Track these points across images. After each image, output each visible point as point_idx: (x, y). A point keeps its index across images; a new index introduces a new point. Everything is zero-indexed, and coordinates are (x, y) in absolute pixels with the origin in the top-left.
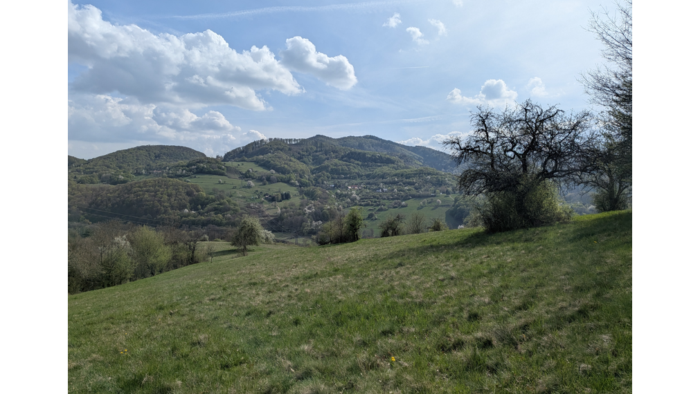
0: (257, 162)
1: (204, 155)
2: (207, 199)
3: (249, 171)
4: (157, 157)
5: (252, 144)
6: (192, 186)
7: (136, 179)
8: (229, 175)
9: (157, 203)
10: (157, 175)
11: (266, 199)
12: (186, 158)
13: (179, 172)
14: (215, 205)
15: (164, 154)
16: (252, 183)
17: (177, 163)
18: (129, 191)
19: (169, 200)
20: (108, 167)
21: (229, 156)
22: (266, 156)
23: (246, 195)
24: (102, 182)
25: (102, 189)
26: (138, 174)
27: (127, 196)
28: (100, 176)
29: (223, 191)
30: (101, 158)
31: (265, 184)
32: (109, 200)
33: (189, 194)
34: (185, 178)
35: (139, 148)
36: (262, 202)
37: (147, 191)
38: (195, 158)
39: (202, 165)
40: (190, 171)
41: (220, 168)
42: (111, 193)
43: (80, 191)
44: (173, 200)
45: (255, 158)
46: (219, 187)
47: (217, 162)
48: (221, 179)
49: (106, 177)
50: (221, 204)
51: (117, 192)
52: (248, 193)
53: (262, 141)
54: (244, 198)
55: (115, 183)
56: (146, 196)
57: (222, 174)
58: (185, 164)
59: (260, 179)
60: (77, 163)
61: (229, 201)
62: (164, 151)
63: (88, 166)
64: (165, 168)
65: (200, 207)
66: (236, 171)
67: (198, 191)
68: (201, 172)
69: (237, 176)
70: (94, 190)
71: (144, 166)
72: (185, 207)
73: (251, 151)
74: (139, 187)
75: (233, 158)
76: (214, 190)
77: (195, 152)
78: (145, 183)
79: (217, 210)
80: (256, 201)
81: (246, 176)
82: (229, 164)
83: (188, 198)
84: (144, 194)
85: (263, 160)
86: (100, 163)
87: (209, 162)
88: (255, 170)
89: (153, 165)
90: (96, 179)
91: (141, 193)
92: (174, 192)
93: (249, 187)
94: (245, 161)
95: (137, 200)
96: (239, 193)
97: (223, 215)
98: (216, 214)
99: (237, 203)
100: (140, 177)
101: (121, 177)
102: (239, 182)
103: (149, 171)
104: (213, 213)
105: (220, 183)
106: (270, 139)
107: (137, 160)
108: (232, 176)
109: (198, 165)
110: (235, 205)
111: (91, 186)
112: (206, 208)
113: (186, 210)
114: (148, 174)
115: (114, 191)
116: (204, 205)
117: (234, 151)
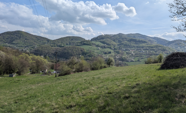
0: (101, 42)
1: (85, 39)
2: (87, 52)
3: (98, 44)
4: (72, 40)
5: (99, 36)
6: (82, 48)
7: (67, 46)
8: (92, 45)
9: (73, 53)
10: (72, 45)
11: (103, 53)
12: (80, 40)
13: (78, 44)
14: (89, 54)
15: (74, 39)
16: (99, 48)
17: (78, 42)
18: (65, 49)
19: (76, 52)
20: (59, 42)
21: (92, 40)
22: (103, 40)
23: (98, 52)
24: (57, 46)
25: (58, 48)
26: (67, 44)
27: (64, 51)
28: (57, 45)
29: (91, 50)
30: (57, 40)
31: (103, 49)
32: (60, 52)
33: (81, 51)
34: (80, 46)
35: (67, 37)
36: (102, 54)
37: (70, 49)
38: (82, 40)
39: (85, 42)
40: (82, 44)
41: (90, 43)
42: (60, 50)
43: (52, 49)
44: (77, 52)
45: (100, 40)
46: (90, 49)
47: (89, 42)
48: (90, 47)
49: (58, 45)
50: (90, 54)
51: (62, 50)
52: (98, 51)
53: (102, 35)
54: (97, 52)
55: (61, 47)
56: (70, 51)
57: (91, 45)
58: (80, 42)
59: (102, 47)
60: (50, 41)
61: (93, 53)
62: (74, 38)
63: (53, 42)
64: (74, 43)
65: (84, 55)
66: (95, 44)
67: (84, 50)
68: (85, 44)
69: (95, 46)
70: (56, 49)
71: (68, 42)
72: (80, 55)
73: (99, 38)
74: (68, 48)
75: (94, 40)
76: (88, 50)
77: (82, 38)
78: (69, 47)
79: (89, 56)
80: (101, 54)
81: (98, 46)
82: (93, 42)
83: (81, 52)
84: (69, 50)
85: (103, 41)
86: (57, 41)
87: (87, 41)
88: (100, 44)
89: (71, 42)
90: (56, 46)
91: (68, 50)
92: (77, 50)
93: (99, 49)
94: (97, 41)
95: (67, 52)
96: (96, 51)
97: (91, 58)
98: (89, 57)
99: (95, 54)
100: (67, 45)
101: (63, 45)
102: (95, 48)
103: (70, 43)
104: (88, 57)
105: (90, 48)
106: (105, 35)
107: (67, 40)
108: (93, 46)
109: (84, 42)
110: (95, 55)
111: (55, 47)
112: (86, 55)
113: (81, 56)
114: (70, 45)
115: (61, 49)
116: (85, 54)
117: (94, 38)
